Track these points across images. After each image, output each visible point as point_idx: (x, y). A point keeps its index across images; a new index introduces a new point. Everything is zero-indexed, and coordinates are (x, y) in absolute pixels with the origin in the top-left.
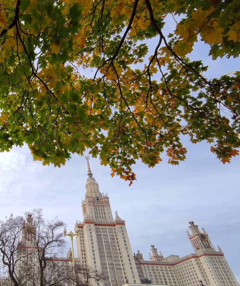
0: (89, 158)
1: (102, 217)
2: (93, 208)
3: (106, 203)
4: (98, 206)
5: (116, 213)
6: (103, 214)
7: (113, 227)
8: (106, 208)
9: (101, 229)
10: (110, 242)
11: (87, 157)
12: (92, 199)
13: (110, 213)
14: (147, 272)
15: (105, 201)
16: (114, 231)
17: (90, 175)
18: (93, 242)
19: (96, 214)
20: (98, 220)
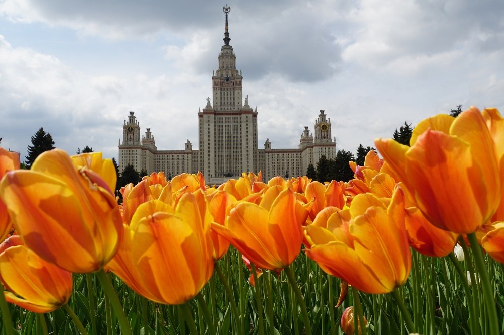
0: (229, 10)
1: (229, 103)
2: (219, 92)
3: (237, 85)
4: (227, 88)
5: (247, 98)
6: (232, 99)
7: (238, 116)
8: (236, 92)
9: (224, 119)
10: (232, 132)
11: (227, 9)
12: (219, 80)
13: (240, 98)
14: (270, 160)
15: (236, 82)
16: (239, 120)
17: (227, 40)
18: (210, 134)
19: (223, 99)
20: (223, 107)
